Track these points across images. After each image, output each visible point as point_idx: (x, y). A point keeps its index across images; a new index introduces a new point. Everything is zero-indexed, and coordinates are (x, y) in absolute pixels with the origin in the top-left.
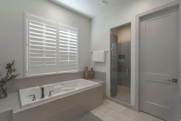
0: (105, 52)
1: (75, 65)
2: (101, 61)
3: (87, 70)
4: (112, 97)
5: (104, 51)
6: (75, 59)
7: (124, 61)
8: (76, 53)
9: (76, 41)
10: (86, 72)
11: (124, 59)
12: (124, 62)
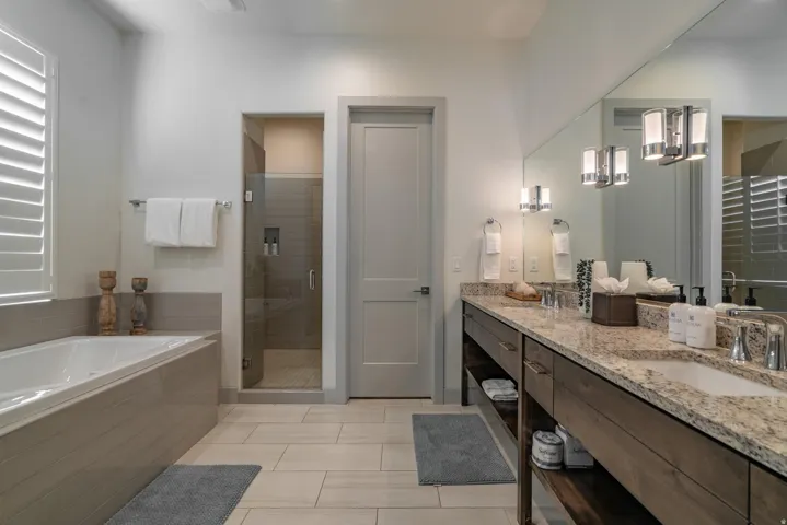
0: (217, 204)
1: (36, 261)
2: (198, 243)
3: (111, 289)
4: (250, 388)
5: (213, 201)
6: (36, 228)
7: (275, 251)
8: (41, 191)
9: (41, 121)
10: (104, 302)
11: (275, 245)
12: (274, 256)
